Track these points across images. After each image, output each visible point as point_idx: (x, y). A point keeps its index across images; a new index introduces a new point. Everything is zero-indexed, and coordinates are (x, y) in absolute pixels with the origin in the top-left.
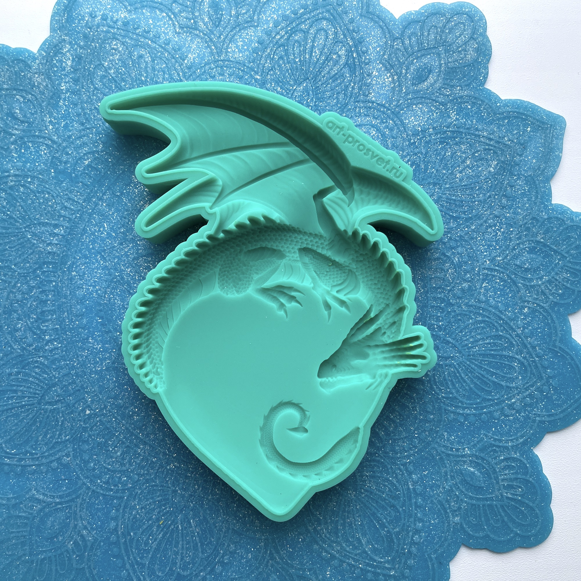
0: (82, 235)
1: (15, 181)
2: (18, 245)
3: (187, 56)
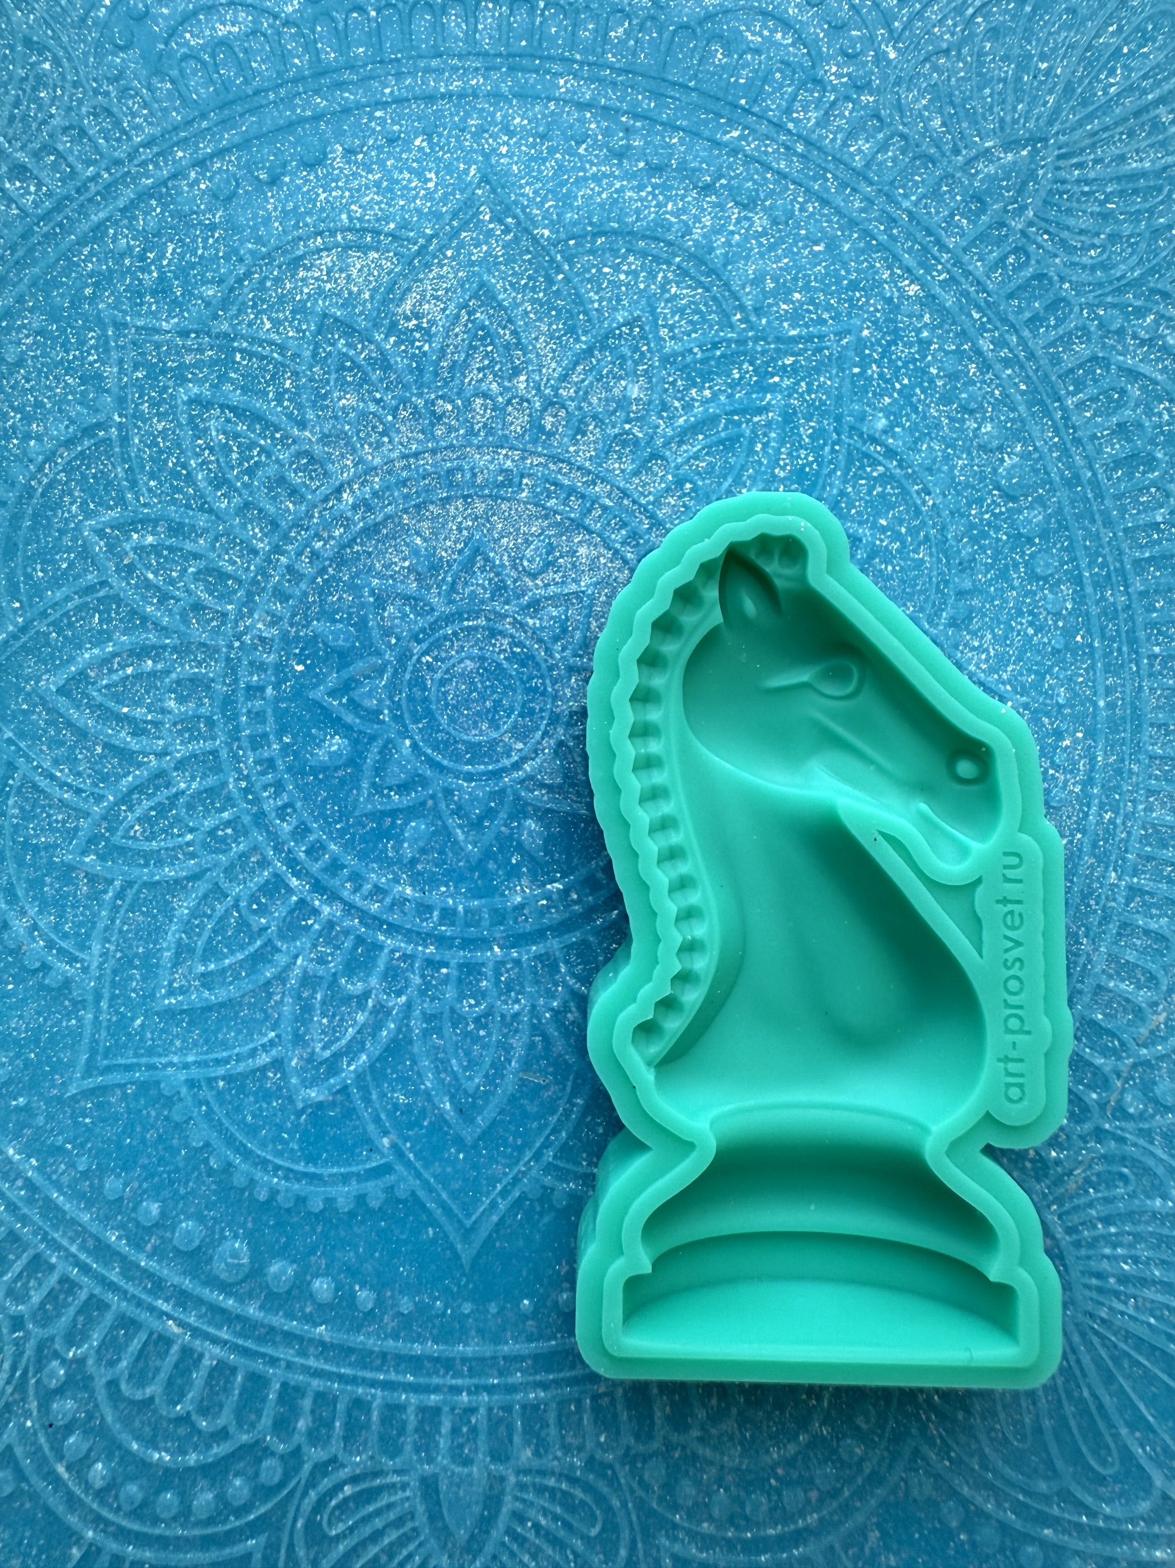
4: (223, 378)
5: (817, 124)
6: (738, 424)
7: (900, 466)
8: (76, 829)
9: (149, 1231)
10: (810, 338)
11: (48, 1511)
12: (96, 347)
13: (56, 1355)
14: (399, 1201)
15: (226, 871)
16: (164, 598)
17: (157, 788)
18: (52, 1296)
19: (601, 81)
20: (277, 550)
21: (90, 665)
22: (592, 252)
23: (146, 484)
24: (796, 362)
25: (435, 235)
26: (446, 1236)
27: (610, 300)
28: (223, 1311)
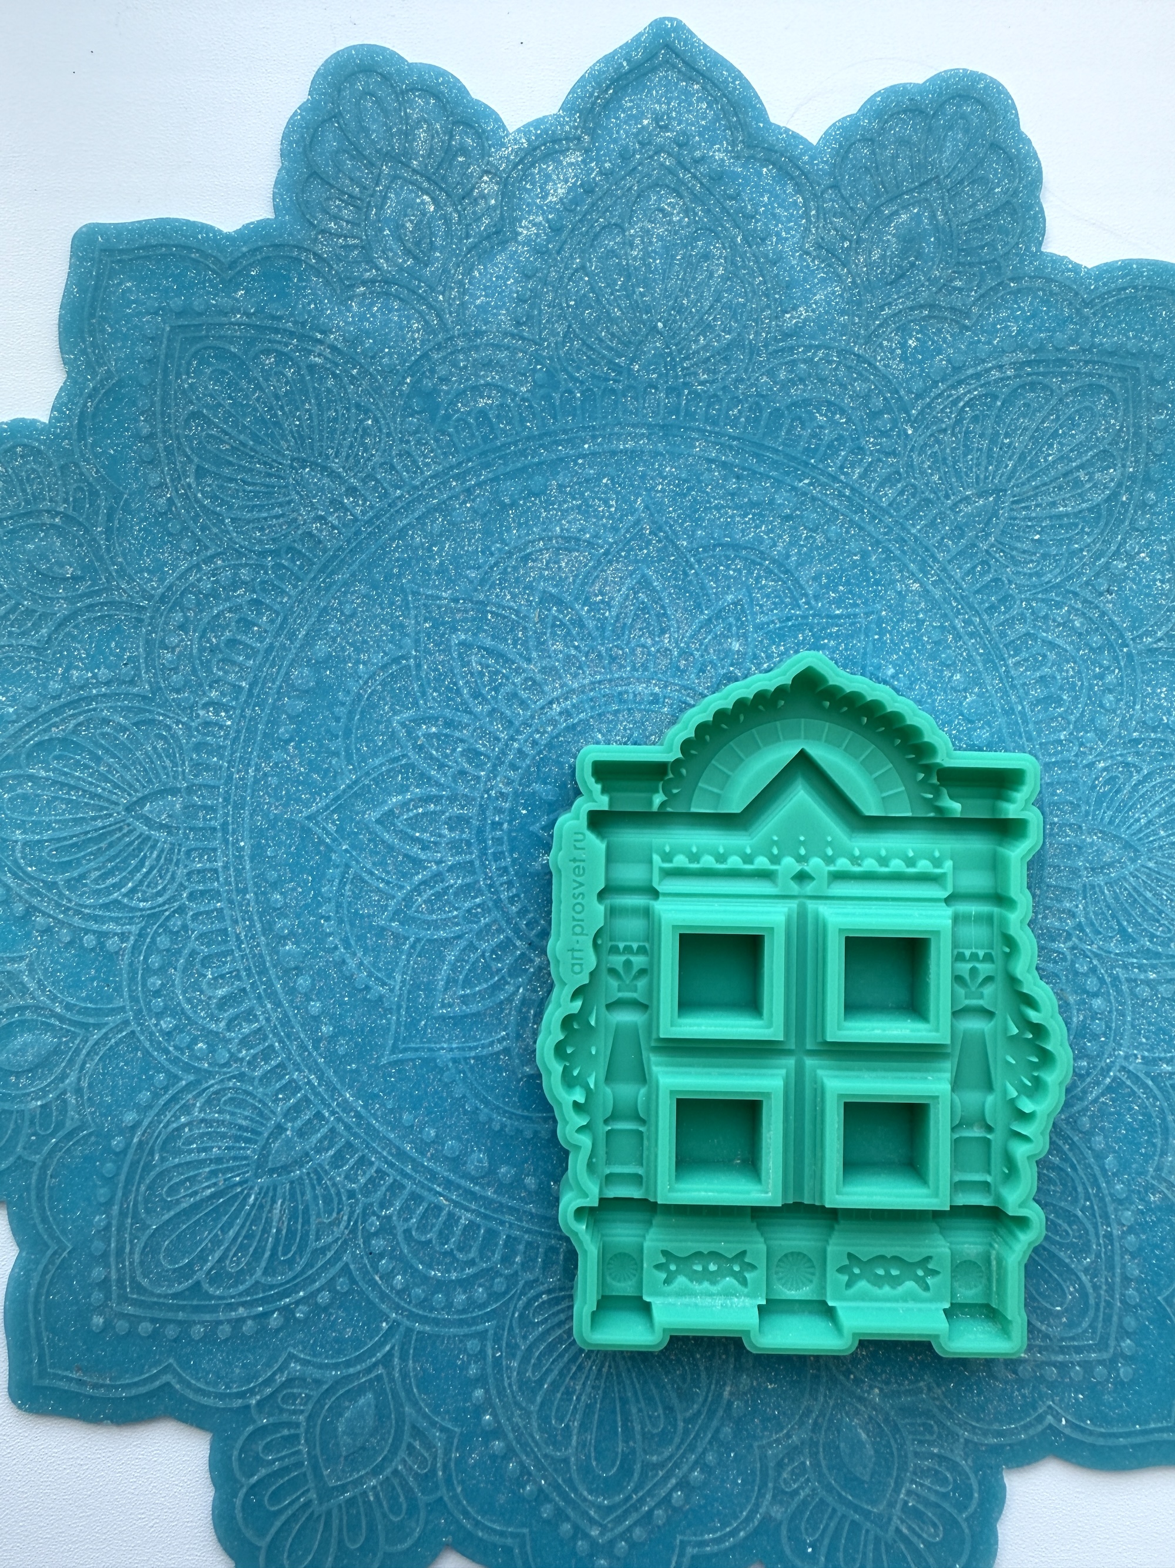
0: (392, 539)
1: (326, 358)
2: (262, 485)
3: (795, 308)
4: (480, 629)
5: (861, 477)
8: (387, 906)
9: (428, 1145)
10: (848, 616)
11: (369, 1302)
12: (400, 607)
13: (374, 1213)
15: (477, 934)
16: (441, 766)
17: (436, 882)
18: (371, 1180)
19: (722, 445)
20: (512, 739)
21: (396, 805)
22: (713, 556)
23: (432, 695)
25: (615, 543)
27: (723, 587)
28: (473, 1193)
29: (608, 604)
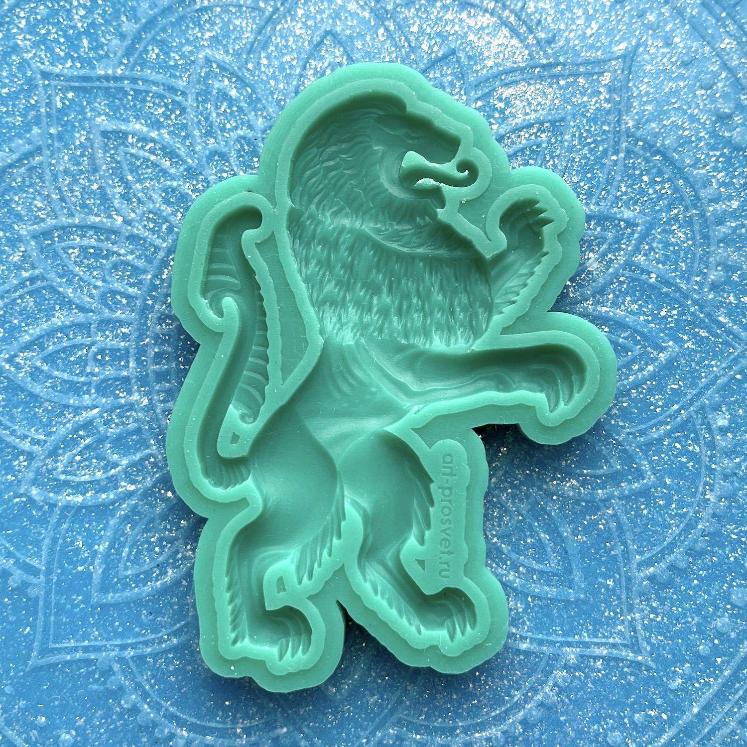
4: (361, 36)
6: (637, 343)
7: (711, 457)
8: (43, 220)
10: (729, 332)
14: (26, 596)
15: (101, 322)
17: (108, 239)
22: (647, 160)
23: (260, 58)
24: (707, 338)
25: (564, 65)
26: (33, 641)
27: (632, 199)
29: (504, 119)
